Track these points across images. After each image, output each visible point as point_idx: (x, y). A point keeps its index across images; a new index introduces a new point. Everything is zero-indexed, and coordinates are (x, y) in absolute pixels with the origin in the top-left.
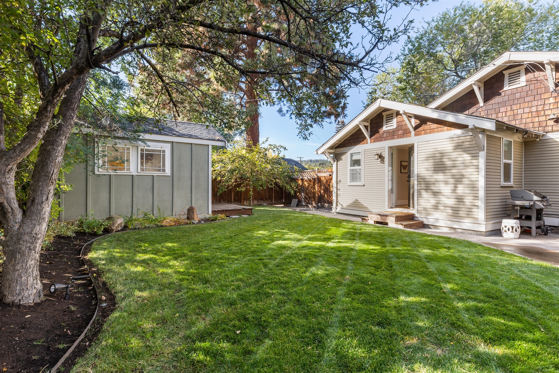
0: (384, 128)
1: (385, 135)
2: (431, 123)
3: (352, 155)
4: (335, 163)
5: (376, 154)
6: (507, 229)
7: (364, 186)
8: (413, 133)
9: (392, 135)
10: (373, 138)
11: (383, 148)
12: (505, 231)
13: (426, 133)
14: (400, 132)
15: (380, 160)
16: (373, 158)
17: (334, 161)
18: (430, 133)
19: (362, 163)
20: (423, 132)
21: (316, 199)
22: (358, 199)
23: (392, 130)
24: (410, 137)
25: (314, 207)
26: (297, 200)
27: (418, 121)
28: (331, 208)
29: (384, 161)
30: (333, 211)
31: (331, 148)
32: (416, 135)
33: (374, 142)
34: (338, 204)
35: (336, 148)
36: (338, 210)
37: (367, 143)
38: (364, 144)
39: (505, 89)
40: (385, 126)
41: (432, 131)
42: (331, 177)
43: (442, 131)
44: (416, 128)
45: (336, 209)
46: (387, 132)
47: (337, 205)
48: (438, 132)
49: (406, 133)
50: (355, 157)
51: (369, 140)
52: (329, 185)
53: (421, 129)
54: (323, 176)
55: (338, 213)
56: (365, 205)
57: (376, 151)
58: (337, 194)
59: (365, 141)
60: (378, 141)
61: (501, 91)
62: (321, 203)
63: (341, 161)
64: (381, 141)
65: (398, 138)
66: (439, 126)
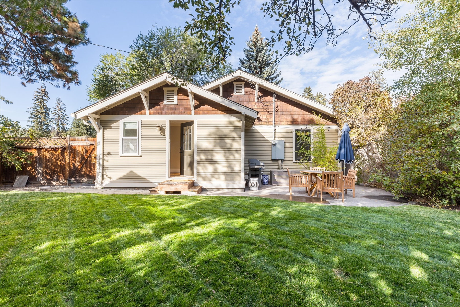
0: (165, 102)
1: (166, 109)
2: (208, 106)
3: (124, 124)
4: (101, 130)
5: (157, 125)
6: (254, 185)
7: (141, 156)
8: (193, 111)
9: (172, 110)
10: (153, 109)
11: (164, 121)
12: (253, 186)
13: (203, 113)
14: (181, 109)
15: (160, 132)
16: (155, 130)
17: (100, 129)
18: (207, 114)
19: (139, 133)
20: (201, 112)
21: (67, 173)
22: (134, 171)
23: (173, 106)
24: (191, 114)
25: (63, 184)
26: (27, 177)
27: (198, 102)
28: (94, 183)
29: (164, 133)
30: (97, 185)
31: (96, 113)
32: (195, 114)
33: (153, 114)
34: (105, 177)
35: (101, 114)
36: (104, 185)
37: (145, 114)
38: (141, 114)
39: (234, 94)
40: (166, 101)
41: (208, 113)
42: (93, 147)
43: (217, 114)
44: (196, 107)
45: (102, 183)
46: (169, 107)
47: (103, 179)
48: (213, 114)
49: (187, 110)
50: (128, 127)
51: (148, 111)
52: (90, 156)
53: (200, 109)
54: (79, 146)
55: (105, 188)
56: (143, 176)
57: (157, 123)
58: (103, 166)
59: (143, 112)
60: (158, 114)
61: (232, 95)
62: (75, 178)
63: (109, 130)
64: (161, 114)
65: (179, 114)
66: (214, 109)
